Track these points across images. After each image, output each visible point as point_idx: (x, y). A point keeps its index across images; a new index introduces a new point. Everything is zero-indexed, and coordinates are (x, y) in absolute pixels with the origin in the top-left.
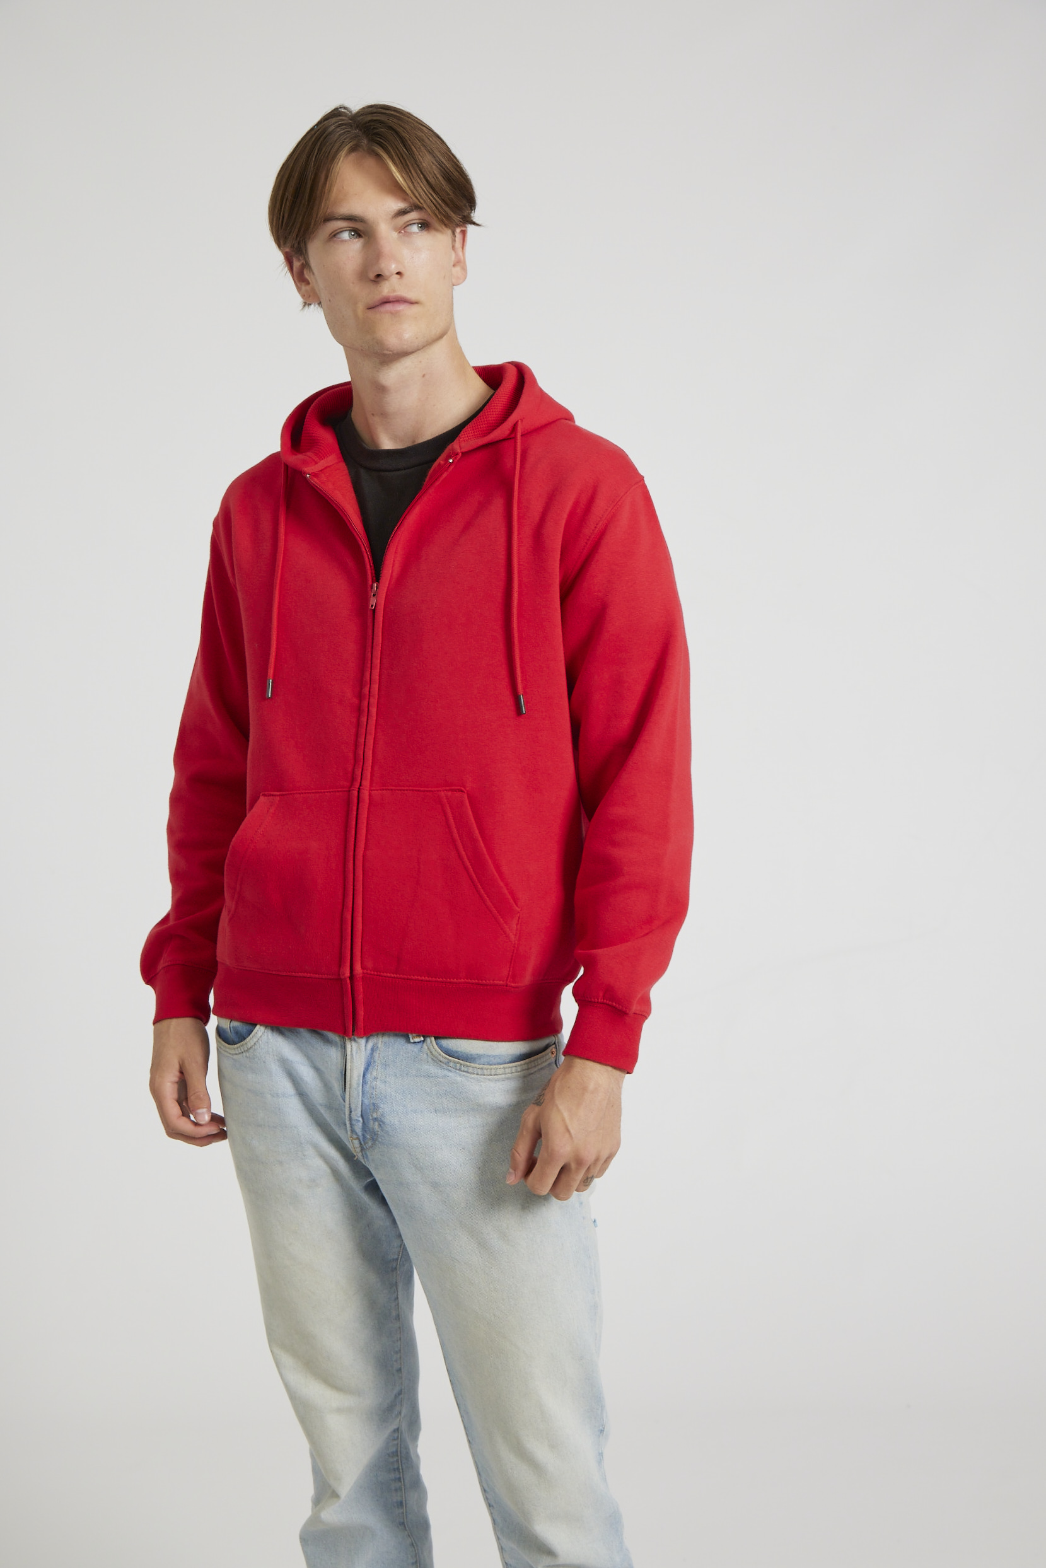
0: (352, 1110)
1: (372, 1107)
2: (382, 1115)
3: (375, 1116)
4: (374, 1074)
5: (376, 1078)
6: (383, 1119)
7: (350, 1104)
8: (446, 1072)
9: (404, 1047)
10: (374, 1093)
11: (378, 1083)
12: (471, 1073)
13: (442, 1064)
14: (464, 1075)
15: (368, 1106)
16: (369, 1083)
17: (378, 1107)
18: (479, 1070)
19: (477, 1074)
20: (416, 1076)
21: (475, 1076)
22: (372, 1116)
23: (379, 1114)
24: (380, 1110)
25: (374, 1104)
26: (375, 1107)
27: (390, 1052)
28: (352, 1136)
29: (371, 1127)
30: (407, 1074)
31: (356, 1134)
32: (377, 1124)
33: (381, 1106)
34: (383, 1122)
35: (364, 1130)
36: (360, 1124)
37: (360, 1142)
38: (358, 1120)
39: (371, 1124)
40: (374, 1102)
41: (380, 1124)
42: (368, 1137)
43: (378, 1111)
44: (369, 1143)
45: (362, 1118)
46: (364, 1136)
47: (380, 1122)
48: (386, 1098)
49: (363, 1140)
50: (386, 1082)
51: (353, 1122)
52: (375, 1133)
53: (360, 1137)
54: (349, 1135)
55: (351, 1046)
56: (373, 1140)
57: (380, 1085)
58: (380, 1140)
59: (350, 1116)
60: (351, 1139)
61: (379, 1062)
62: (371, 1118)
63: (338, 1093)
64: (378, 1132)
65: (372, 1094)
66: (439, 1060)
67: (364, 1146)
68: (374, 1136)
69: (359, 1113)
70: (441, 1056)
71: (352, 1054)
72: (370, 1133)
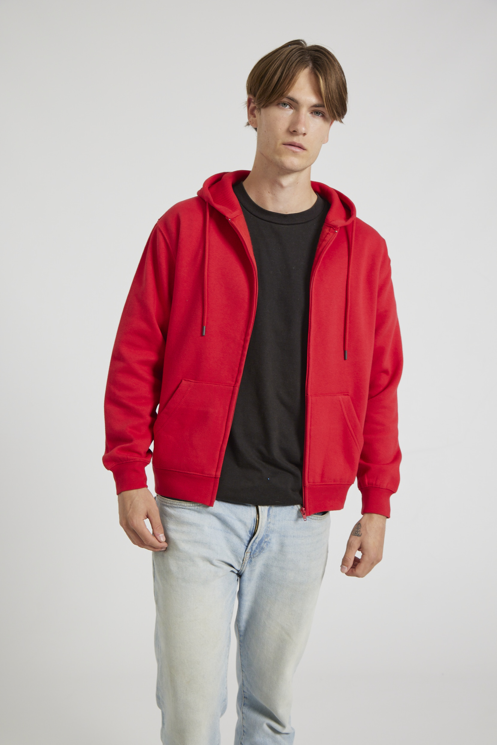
0: (257, 538)
1: (266, 536)
2: (270, 539)
3: (266, 540)
4: (269, 520)
5: (270, 522)
6: (270, 541)
7: (257, 536)
10: (269, 530)
11: (271, 524)
12: (312, 519)
14: (310, 520)
16: (268, 525)
17: (269, 536)
18: (316, 518)
19: (315, 519)
20: (288, 520)
21: (314, 520)
22: (265, 540)
23: (268, 539)
24: (270, 537)
25: (267, 535)
26: (267, 536)
27: (277, 510)
28: (247, 552)
29: (262, 546)
30: (285, 520)
31: (252, 550)
32: (266, 544)
33: (270, 535)
34: (269, 542)
35: (257, 548)
36: (256, 545)
37: (250, 555)
38: (257, 543)
39: (263, 543)
40: (267, 534)
41: (267, 544)
42: (257, 551)
43: (268, 538)
44: (257, 554)
45: (259, 543)
46: (255, 551)
47: (268, 543)
48: (273, 531)
49: (253, 554)
50: (274, 524)
51: (254, 544)
52: (263, 549)
53: (253, 552)
54: (246, 552)
55: (261, 508)
56: (260, 552)
57: (271, 526)
58: (264, 551)
59: (254, 541)
60: (247, 553)
61: (272, 515)
62: (264, 541)
63: (248, 531)
64: (265, 548)
65: (267, 530)
67: (252, 557)
68: (261, 550)
69: (260, 539)
71: (263, 513)
72: (260, 548)
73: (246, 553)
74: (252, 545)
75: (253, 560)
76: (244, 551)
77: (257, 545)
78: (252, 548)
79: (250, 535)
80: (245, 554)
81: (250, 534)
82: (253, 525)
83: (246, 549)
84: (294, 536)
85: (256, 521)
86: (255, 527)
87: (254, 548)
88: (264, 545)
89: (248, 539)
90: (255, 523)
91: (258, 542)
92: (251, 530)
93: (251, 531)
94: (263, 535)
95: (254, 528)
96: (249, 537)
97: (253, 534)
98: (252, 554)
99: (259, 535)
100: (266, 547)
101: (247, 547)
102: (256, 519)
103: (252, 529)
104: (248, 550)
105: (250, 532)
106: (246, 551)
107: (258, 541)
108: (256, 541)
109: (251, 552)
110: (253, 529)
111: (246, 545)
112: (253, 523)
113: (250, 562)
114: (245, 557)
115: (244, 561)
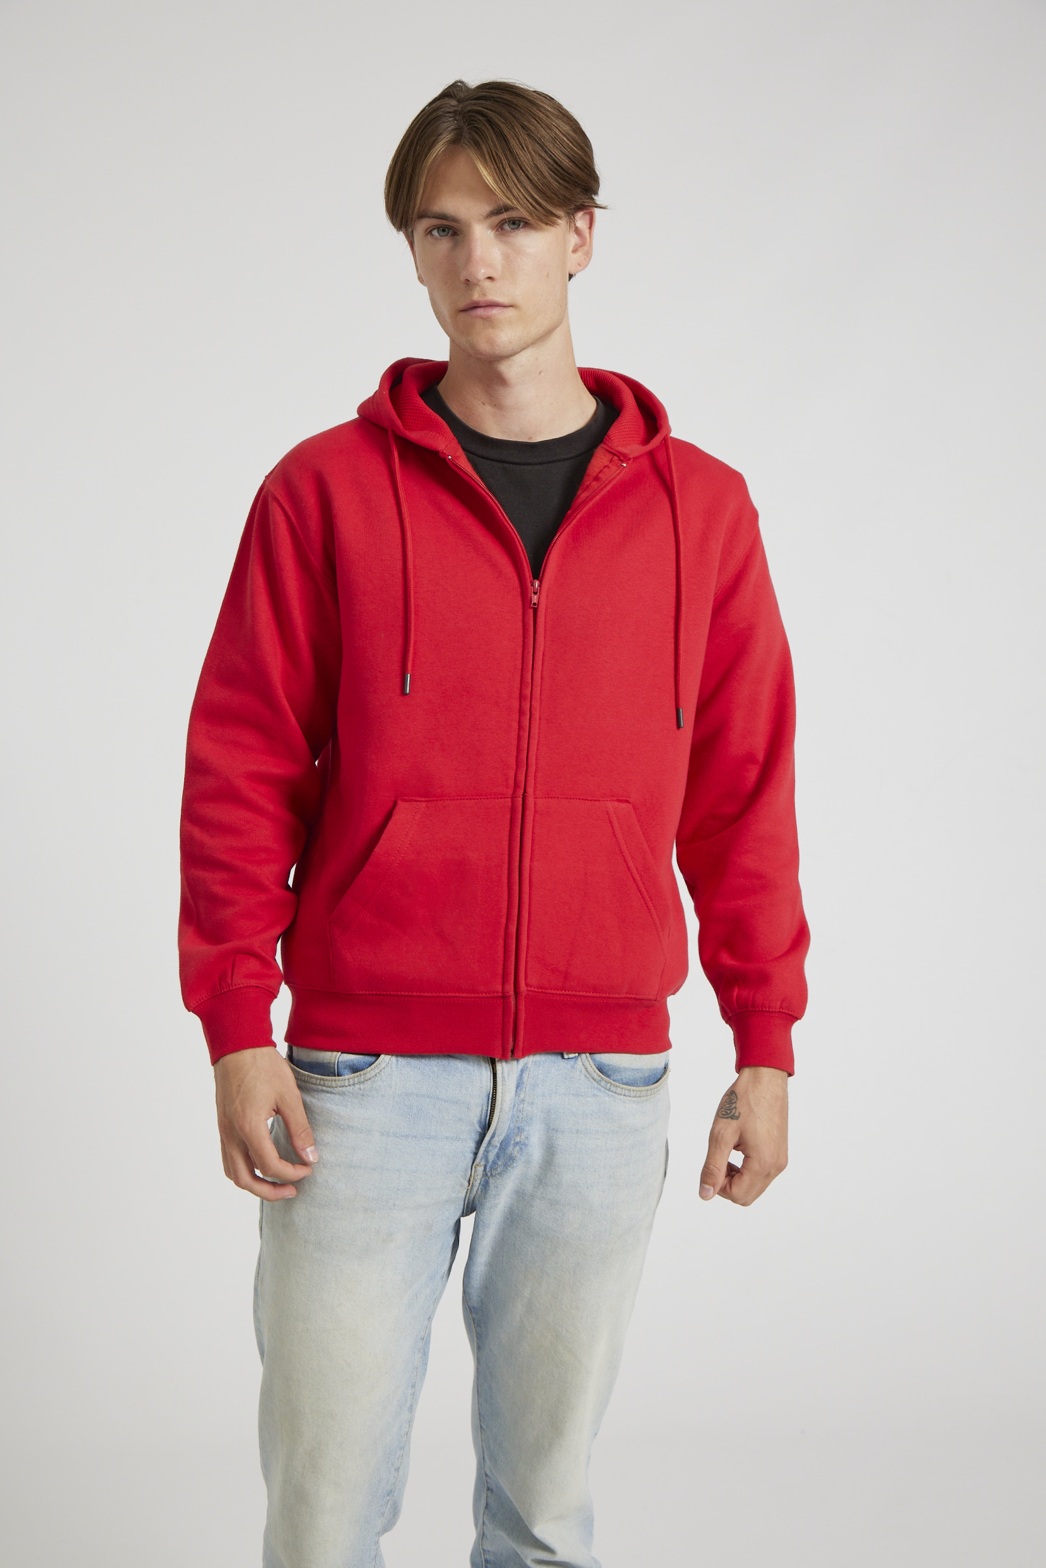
0: (496, 1136)
1: (516, 1131)
2: (526, 1138)
3: (518, 1139)
4: (522, 1096)
5: (523, 1101)
6: (526, 1142)
7: (495, 1130)
8: (596, 1092)
9: (555, 1064)
11: (525, 1104)
13: (591, 1079)
15: (514, 1130)
16: (516, 1106)
17: (524, 1130)
20: (564, 1094)
22: (514, 1140)
23: (523, 1137)
25: (518, 1128)
26: (520, 1130)
27: (540, 1072)
28: (478, 1166)
29: (508, 1152)
31: (487, 1161)
32: (517, 1148)
33: (527, 1128)
34: (526, 1145)
35: (498, 1156)
36: (496, 1150)
37: (485, 1170)
38: (496, 1146)
39: (511, 1148)
40: (519, 1125)
41: (521, 1148)
42: (499, 1164)
43: (522, 1134)
44: (499, 1170)
45: (501, 1144)
46: (494, 1163)
47: (522, 1146)
48: (531, 1119)
49: (491, 1168)
50: (532, 1103)
51: (490, 1148)
52: (511, 1158)
53: (490, 1164)
54: (475, 1164)
55: (503, 1068)
56: (506, 1165)
57: (527, 1107)
58: (515, 1165)
59: (489, 1143)
60: (475, 1167)
61: (528, 1083)
62: (512, 1142)
63: (475, 1121)
64: (516, 1157)
66: (593, 1078)
67: (489, 1174)
68: (509, 1160)
69: (502, 1138)
70: (596, 1074)
71: (503, 1077)
72: (505, 1158)
73: (473, 1167)
74: (487, 1151)
75: (491, 1181)
76: (470, 1164)
77: (500, 1148)
78: (486, 1158)
79: (480, 1130)
80: (471, 1169)
81: (480, 1127)
82: (485, 1107)
83: (475, 1158)
84: (577, 1131)
85: (492, 1099)
86: (489, 1111)
87: (492, 1155)
88: (512, 1151)
89: (477, 1138)
90: (490, 1104)
92: (480, 1118)
93: (482, 1120)
94: (510, 1127)
95: (489, 1114)
96: (477, 1133)
97: (487, 1126)
98: (487, 1168)
99: (498, 1129)
100: (518, 1155)
101: (476, 1154)
102: (491, 1093)
103: (483, 1117)
104: (477, 1161)
105: (480, 1122)
106: (474, 1162)
107: (497, 1141)
108: (493, 1142)
109: (486, 1166)
110: (487, 1116)
111: (474, 1150)
112: (486, 1102)
113: (485, 1185)
114: (473, 1175)
115: (471, 1182)
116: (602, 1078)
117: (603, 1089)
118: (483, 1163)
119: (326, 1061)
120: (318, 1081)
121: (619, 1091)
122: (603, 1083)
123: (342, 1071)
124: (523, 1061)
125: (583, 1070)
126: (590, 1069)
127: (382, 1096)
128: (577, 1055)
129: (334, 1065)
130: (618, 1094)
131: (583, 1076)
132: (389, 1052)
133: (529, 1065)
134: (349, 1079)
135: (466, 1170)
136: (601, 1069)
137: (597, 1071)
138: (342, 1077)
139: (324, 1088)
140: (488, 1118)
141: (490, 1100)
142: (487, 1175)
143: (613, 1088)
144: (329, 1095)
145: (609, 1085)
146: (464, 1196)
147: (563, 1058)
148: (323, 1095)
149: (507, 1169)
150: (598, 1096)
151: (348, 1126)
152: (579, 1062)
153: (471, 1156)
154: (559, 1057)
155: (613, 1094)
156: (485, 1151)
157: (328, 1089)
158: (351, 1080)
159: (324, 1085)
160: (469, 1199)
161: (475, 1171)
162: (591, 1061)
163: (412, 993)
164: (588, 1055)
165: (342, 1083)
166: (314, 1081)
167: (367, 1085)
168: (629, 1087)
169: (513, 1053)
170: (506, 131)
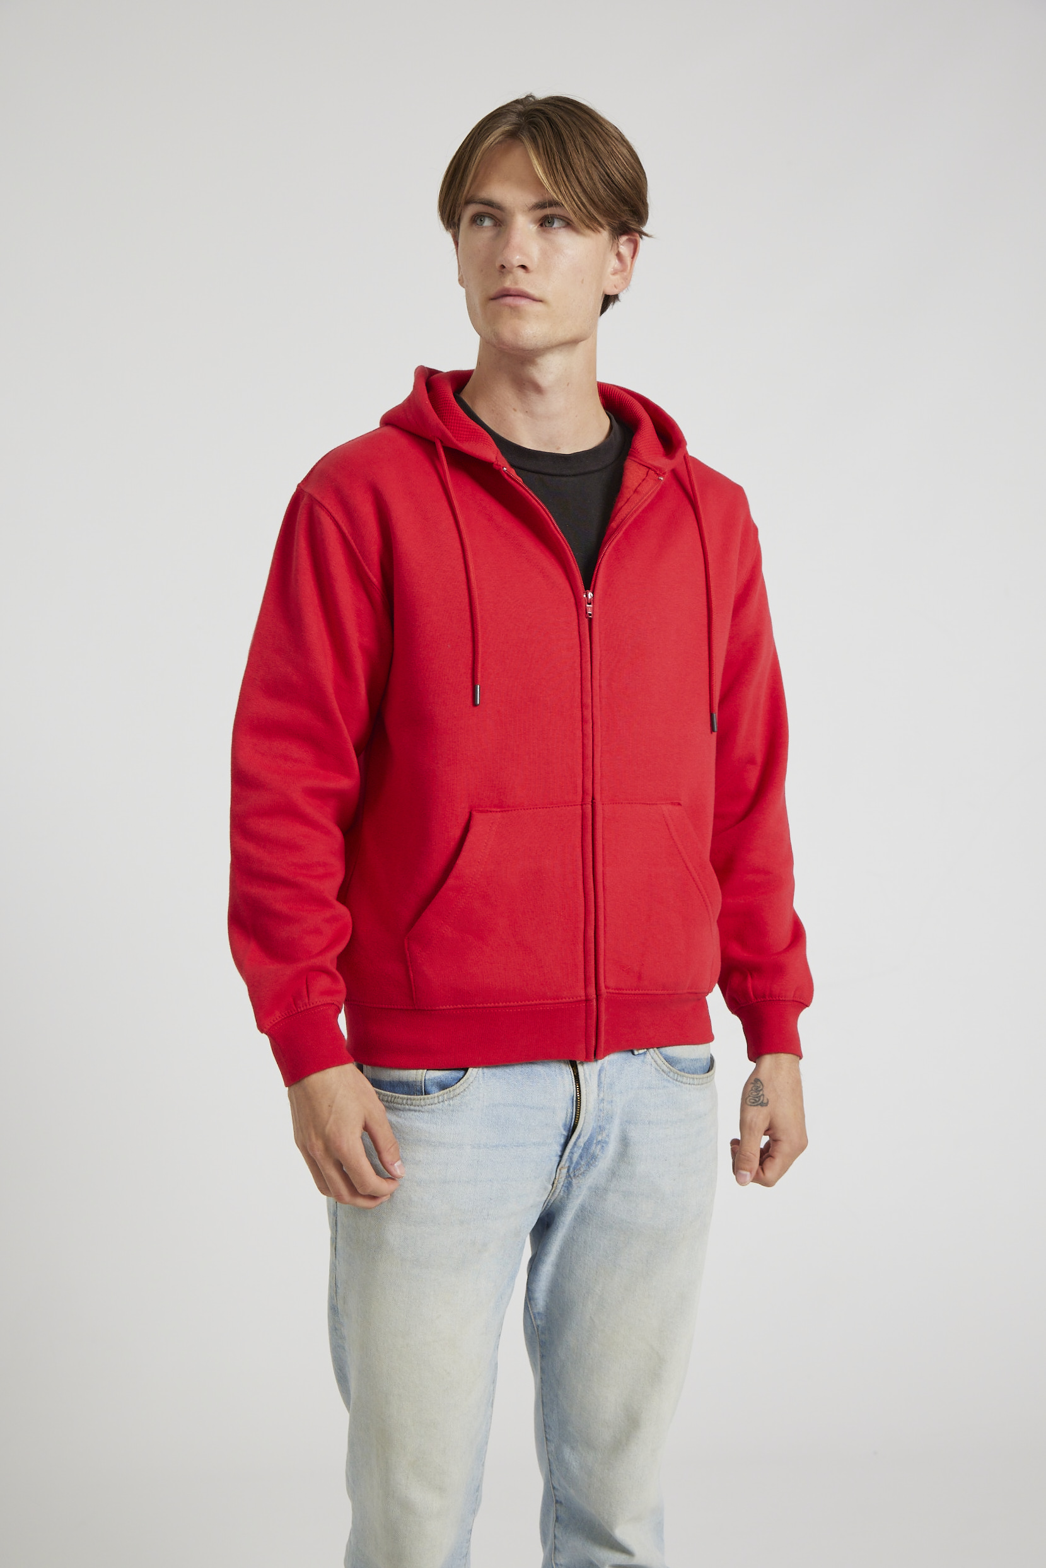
0: (581, 1138)
1: (598, 1130)
3: (600, 1138)
7: (581, 1131)
9: (628, 1062)
10: (602, 1115)
11: (605, 1103)
13: (664, 1074)
15: (596, 1129)
16: (599, 1106)
20: (637, 1089)
22: (597, 1139)
23: (604, 1135)
24: (606, 1131)
25: (600, 1126)
26: (601, 1129)
27: (614, 1070)
28: (562, 1168)
29: (592, 1151)
30: (631, 1089)
31: (572, 1163)
32: (599, 1146)
33: (608, 1127)
35: (581, 1157)
36: (580, 1151)
37: (568, 1172)
38: (581, 1147)
39: (593, 1147)
40: (600, 1124)
41: (602, 1146)
42: (582, 1163)
43: (604, 1133)
44: (582, 1170)
45: (585, 1146)
46: (578, 1163)
47: (603, 1144)
48: (611, 1117)
49: (575, 1168)
50: (612, 1102)
51: (575, 1149)
52: (594, 1157)
53: (573, 1165)
54: (560, 1167)
56: (588, 1165)
58: (597, 1163)
59: (575, 1144)
60: (560, 1170)
61: (605, 1082)
62: (595, 1142)
63: (561, 1124)
64: (598, 1155)
65: (600, 1116)
66: (663, 1070)
67: (572, 1175)
68: (592, 1159)
69: (586, 1138)
70: (665, 1066)
71: (586, 1079)
72: (589, 1157)
73: (558, 1171)
74: (572, 1153)
75: (575, 1182)
76: (556, 1167)
77: (582, 1150)
78: (571, 1158)
79: (565, 1133)
80: (556, 1173)
81: (565, 1130)
82: (570, 1110)
83: (560, 1161)
84: (650, 1122)
85: (577, 1101)
86: (574, 1115)
87: (576, 1157)
88: (595, 1149)
89: (562, 1141)
90: (575, 1106)
91: (582, 1145)
92: (566, 1121)
93: (568, 1122)
94: (593, 1127)
96: (563, 1136)
97: (571, 1131)
98: (571, 1169)
99: (584, 1128)
100: (599, 1153)
101: (561, 1156)
102: (575, 1096)
104: (562, 1163)
105: (565, 1125)
106: (558, 1166)
107: (581, 1142)
108: (578, 1143)
109: (569, 1167)
110: (571, 1120)
111: (560, 1154)
113: (569, 1186)
114: (557, 1178)
115: (555, 1185)
116: (670, 1069)
117: (671, 1080)
118: (567, 1165)
119: (411, 1080)
120: (405, 1101)
121: (685, 1080)
122: (671, 1074)
123: (429, 1088)
124: (600, 1062)
125: (653, 1063)
126: (659, 1062)
127: (471, 1109)
128: (646, 1050)
129: (421, 1081)
130: (684, 1083)
131: (653, 1069)
132: (477, 1065)
133: (605, 1065)
134: (438, 1097)
135: (551, 1174)
136: (670, 1061)
137: (666, 1063)
138: (431, 1095)
139: (412, 1107)
140: (573, 1120)
141: (575, 1102)
142: (570, 1176)
143: (679, 1079)
144: (417, 1113)
145: (676, 1075)
146: (545, 1199)
147: (633, 1054)
148: (410, 1114)
149: (589, 1168)
150: (667, 1087)
151: (440, 1142)
152: (648, 1056)
153: (557, 1159)
154: (630, 1054)
155: (680, 1083)
156: (569, 1153)
157: (417, 1108)
158: (440, 1097)
159: (412, 1105)
160: (549, 1202)
161: (560, 1174)
162: (659, 1054)
163: (498, 1003)
164: (655, 1049)
165: (431, 1101)
166: (400, 1101)
167: (457, 1101)
168: (693, 1076)
169: (594, 1054)
170: (565, 133)
